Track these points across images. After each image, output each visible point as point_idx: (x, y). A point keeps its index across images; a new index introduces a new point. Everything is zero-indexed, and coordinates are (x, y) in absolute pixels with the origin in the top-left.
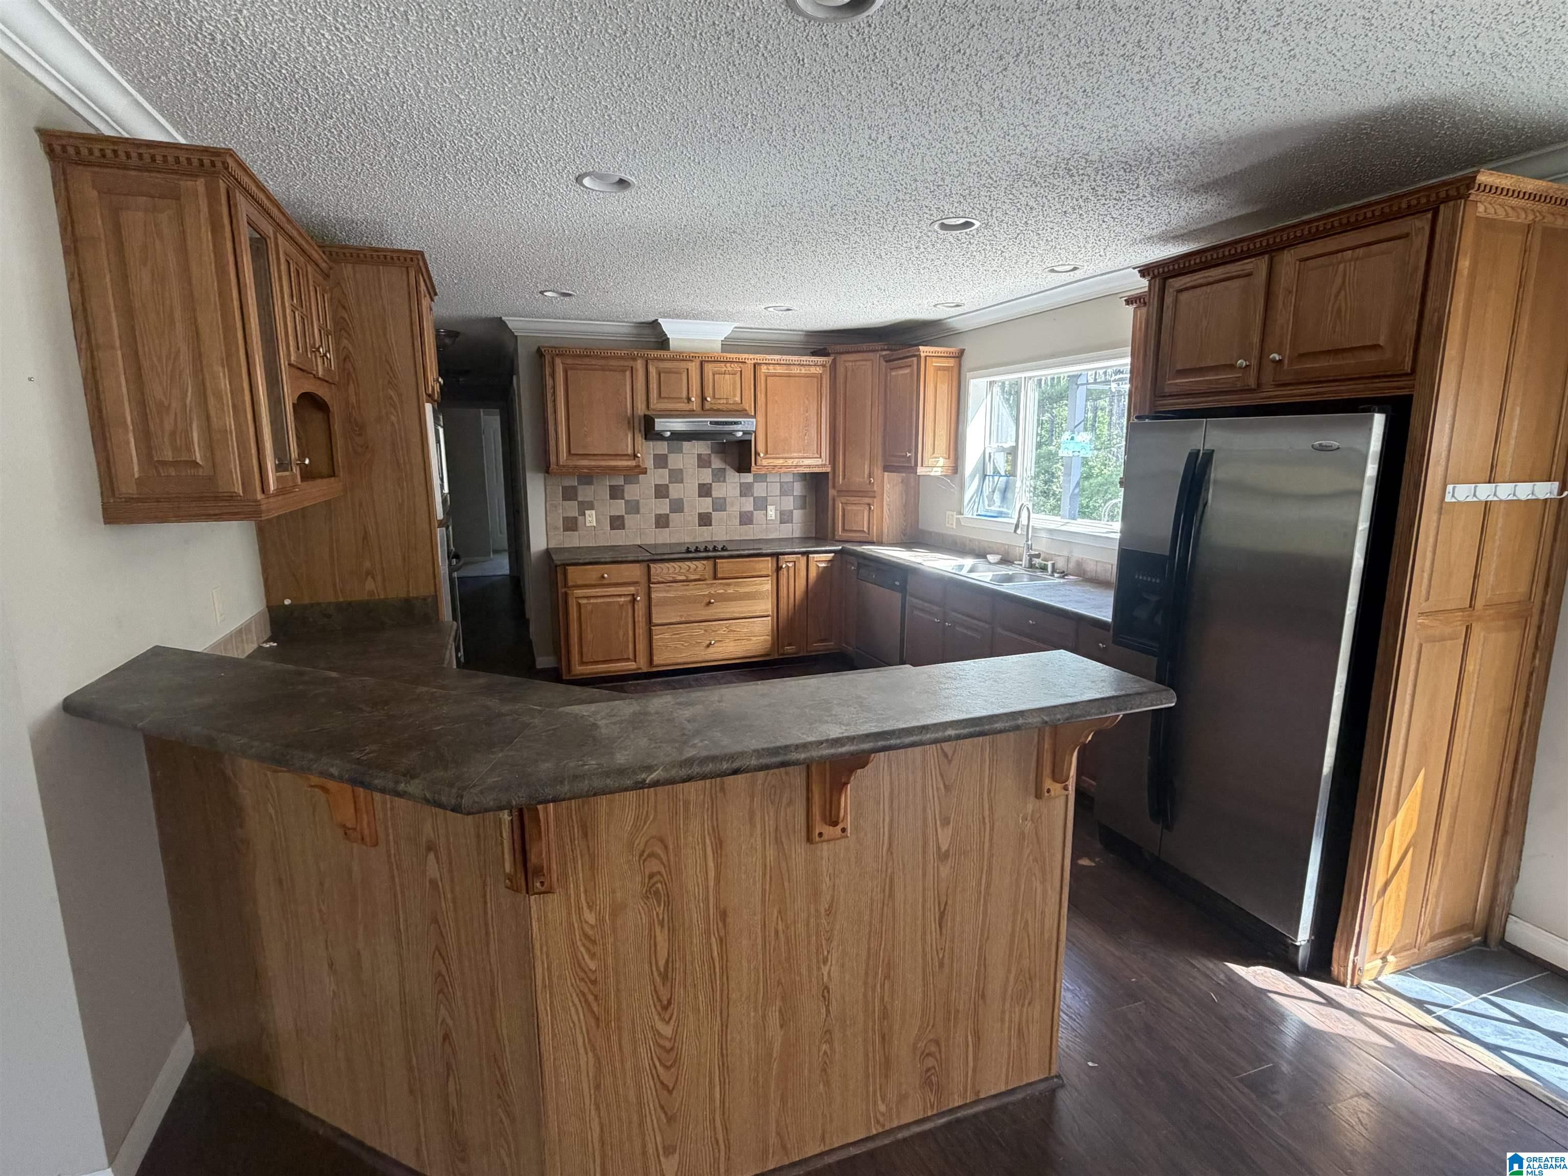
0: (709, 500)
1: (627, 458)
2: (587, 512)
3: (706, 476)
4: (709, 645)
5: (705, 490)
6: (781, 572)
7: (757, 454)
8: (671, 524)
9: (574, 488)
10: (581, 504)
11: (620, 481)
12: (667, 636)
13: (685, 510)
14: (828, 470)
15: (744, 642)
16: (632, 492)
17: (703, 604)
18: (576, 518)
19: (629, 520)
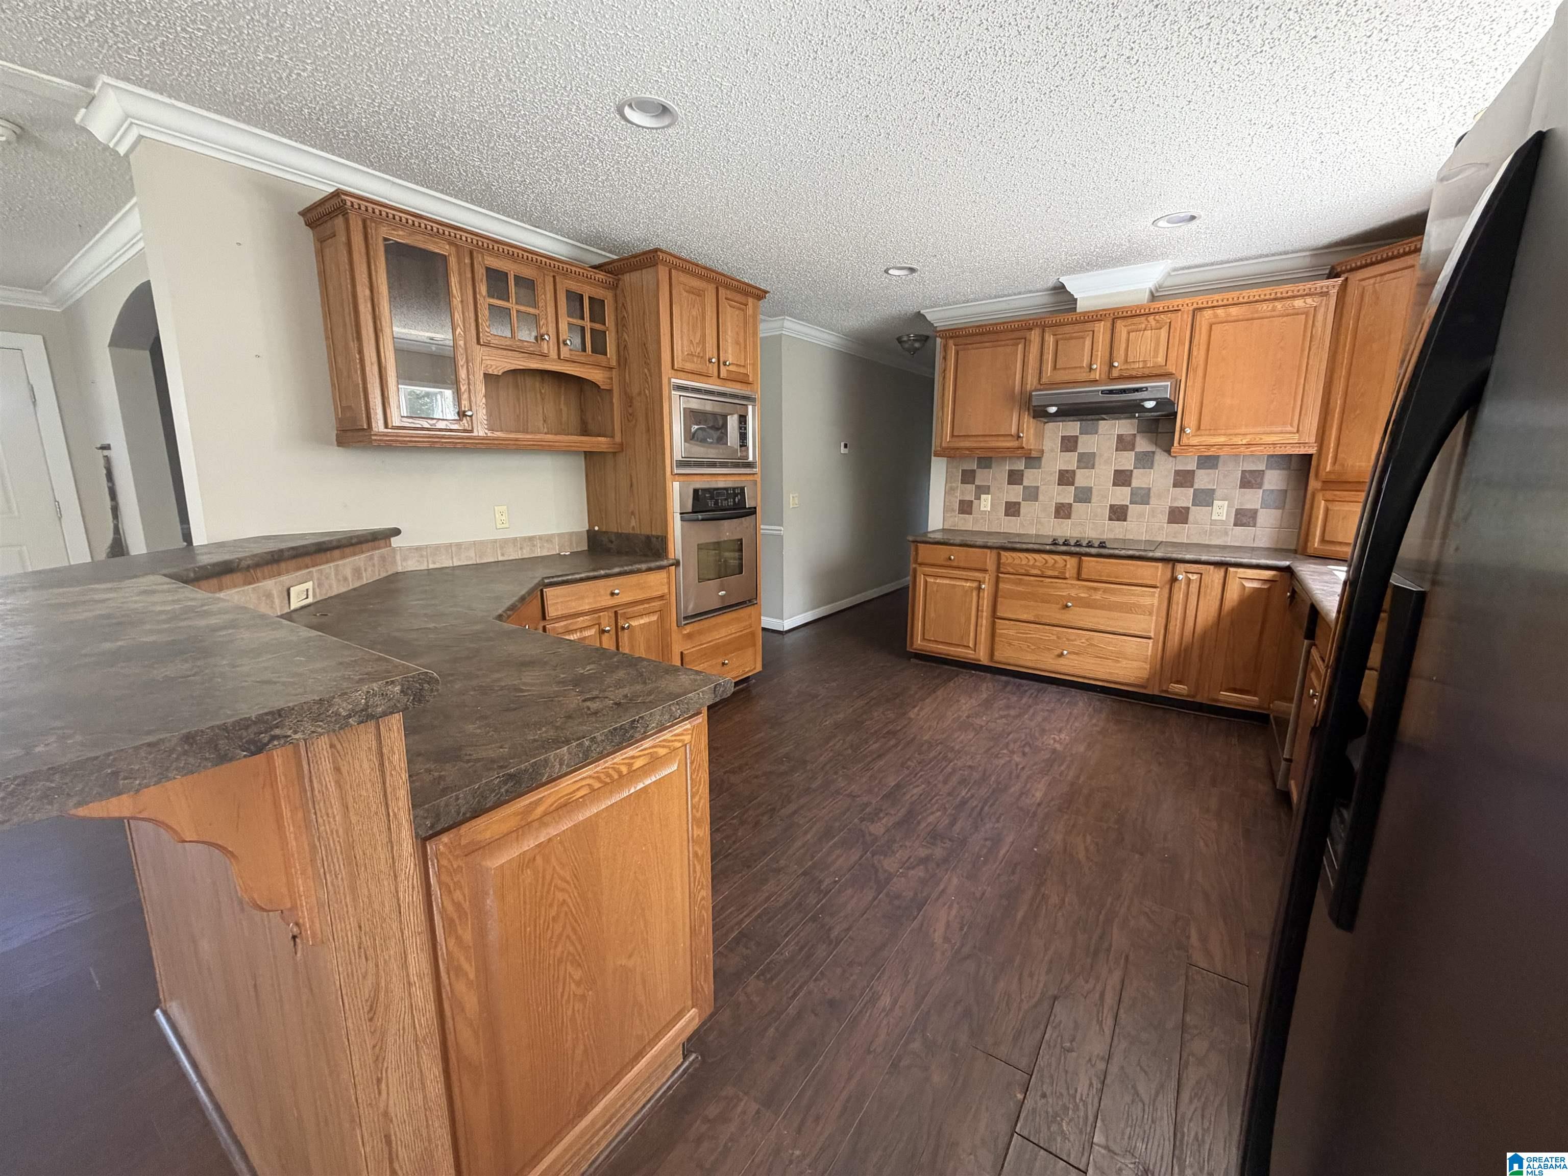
0: (1127, 490)
1: (1010, 438)
2: (983, 497)
3: (1127, 461)
4: (1061, 655)
5: (1122, 478)
6: (1177, 585)
7: (1182, 430)
8: (1073, 515)
9: (973, 472)
10: (978, 487)
11: (1021, 465)
12: (1012, 632)
13: (1093, 500)
14: (1313, 451)
15: (1109, 662)
16: (1031, 477)
17: (1059, 606)
18: (972, 502)
19: (1025, 508)
